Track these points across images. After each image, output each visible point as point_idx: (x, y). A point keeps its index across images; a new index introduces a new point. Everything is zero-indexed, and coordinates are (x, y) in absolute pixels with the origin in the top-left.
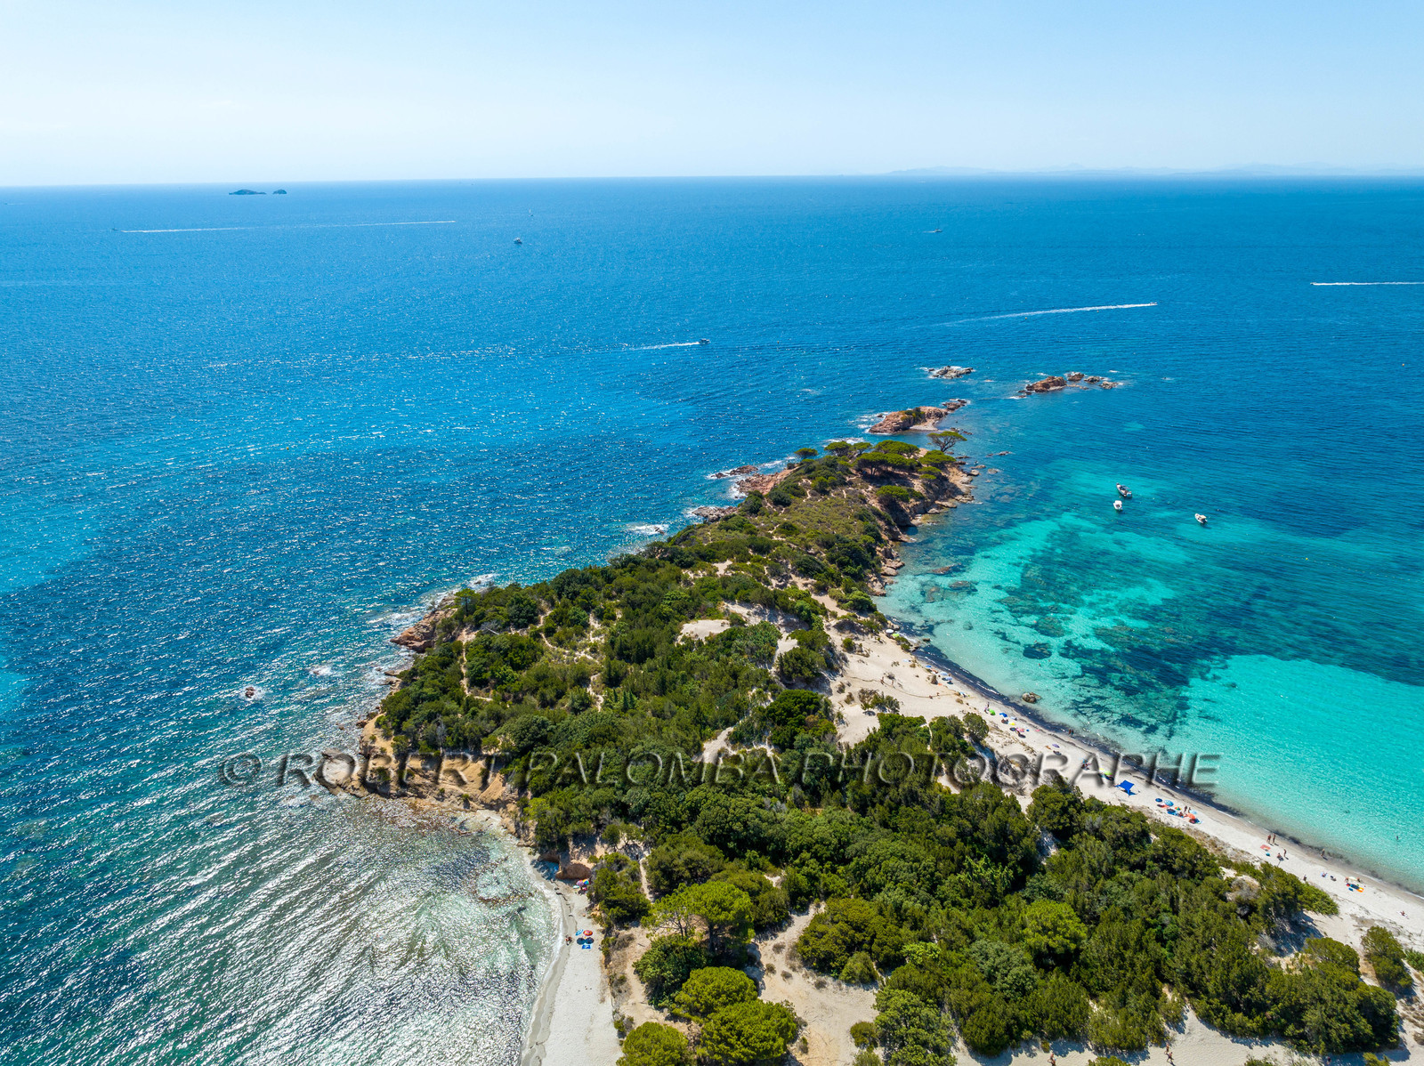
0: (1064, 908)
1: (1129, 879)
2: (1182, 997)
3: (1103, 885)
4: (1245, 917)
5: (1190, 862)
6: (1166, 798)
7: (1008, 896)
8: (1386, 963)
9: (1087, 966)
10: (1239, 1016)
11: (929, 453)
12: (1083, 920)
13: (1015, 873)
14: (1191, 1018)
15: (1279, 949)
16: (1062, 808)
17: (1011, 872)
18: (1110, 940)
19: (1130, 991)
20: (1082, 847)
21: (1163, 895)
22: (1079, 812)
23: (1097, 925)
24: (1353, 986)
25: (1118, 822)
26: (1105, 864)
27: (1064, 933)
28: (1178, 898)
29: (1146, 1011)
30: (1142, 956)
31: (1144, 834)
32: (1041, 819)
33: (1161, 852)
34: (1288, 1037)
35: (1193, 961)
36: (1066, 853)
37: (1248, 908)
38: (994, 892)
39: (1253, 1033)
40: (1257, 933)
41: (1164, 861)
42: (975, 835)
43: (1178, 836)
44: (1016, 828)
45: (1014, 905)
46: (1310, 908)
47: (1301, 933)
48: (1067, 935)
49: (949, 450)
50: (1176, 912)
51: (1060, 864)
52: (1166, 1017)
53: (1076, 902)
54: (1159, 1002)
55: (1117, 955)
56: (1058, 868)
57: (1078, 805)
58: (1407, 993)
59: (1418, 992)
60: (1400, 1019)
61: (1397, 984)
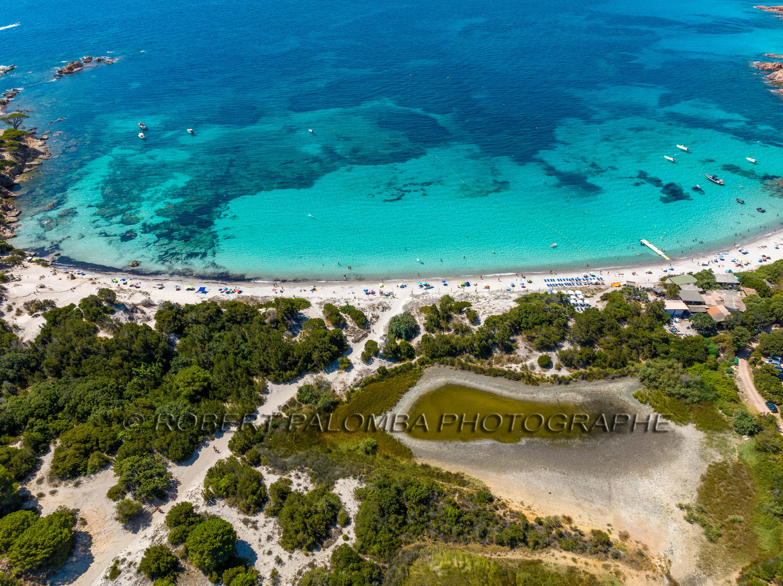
0: (194, 368)
1: (220, 337)
2: (263, 378)
3: (209, 346)
4: (276, 328)
5: (244, 314)
6: (223, 287)
7: (164, 377)
8: (334, 318)
9: (216, 389)
10: (288, 372)
11: (6, 132)
12: (205, 368)
13: (163, 363)
14: (269, 384)
15: (294, 334)
16: (173, 318)
17: (160, 364)
18: (222, 371)
19: (240, 389)
20: (191, 332)
21: (238, 336)
22: (183, 315)
23: (213, 367)
24: (326, 334)
25: (204, 311)
26: (206, 335)
27: (199, 380)
28: (245, 334)
29: (250, 394)
30: (239, 370)
31: (219, 311)
32: (164, 328)
33: (230, 316)
34: (310, 369)
35: (261, 359)
36: (185, 339)
37: (276, 322)
38: (155, 379)
39: (296, 376)
40: (283, 332)
41: (232, 320)
42: (132, 355)
43: (234, 305)
44: (152, 340)
45: (169, 379)
46: (300, 308)
47: (300, 321)
48: (201, 380)
49: (20, 127)
50: (246, 341)
51: (184, 346)
52: (259, 391)
53: (199, 362)
54: (254, 386)
55: (228, 376)
56: (184, 349)
57: (181, 312)
58: (345, 325)
59: (348, 323)
60: (346, 337)
61: (340, 324)
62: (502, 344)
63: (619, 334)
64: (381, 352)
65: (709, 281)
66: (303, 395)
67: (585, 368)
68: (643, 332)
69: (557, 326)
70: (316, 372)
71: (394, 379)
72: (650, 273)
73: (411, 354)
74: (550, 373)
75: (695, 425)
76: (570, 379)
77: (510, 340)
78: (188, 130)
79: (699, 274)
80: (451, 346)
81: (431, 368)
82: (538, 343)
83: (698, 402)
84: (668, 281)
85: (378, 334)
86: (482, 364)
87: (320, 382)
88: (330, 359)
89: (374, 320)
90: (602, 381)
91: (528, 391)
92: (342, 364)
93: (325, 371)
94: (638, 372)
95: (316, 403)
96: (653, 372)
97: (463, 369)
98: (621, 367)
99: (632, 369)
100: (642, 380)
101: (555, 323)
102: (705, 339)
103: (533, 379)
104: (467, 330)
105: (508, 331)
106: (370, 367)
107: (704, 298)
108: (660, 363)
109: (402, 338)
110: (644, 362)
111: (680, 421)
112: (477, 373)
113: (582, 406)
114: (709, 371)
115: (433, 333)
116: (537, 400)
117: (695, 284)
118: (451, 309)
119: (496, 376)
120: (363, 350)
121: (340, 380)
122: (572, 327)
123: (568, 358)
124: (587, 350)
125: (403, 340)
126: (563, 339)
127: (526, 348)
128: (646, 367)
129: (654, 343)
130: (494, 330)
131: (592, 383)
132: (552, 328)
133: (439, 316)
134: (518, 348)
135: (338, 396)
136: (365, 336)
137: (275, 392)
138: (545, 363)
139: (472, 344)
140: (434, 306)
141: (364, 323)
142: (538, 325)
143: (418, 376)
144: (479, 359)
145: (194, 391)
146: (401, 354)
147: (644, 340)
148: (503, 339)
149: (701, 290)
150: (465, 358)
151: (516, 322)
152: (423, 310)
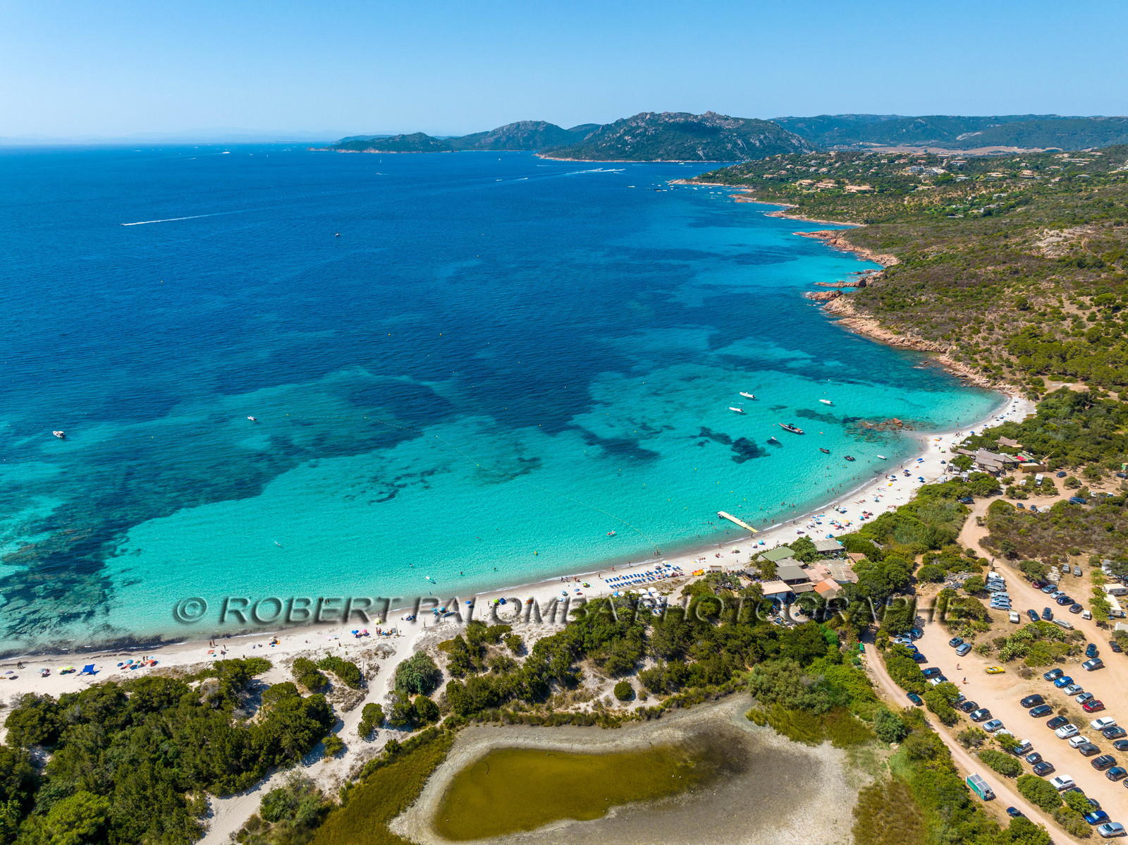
1: (124, 738)
2: (201, 792)
3: (105, 755)
4: (219, 707)
5: (165, 694)
6: (125, 660)
7: (23, 823)
8: (311, 678)
9: (120, 826)
10: (244, 775)
12: (100, 794)
13: (21, 800)
14: (214, 801)
15: (248, 713)
16: (40, 720)
17: (16, 803)
18: (130, 793)
19: (163, 817)
20: (73, 739)
21: (155, 731)
22: (57, 713)
23: (114, 789)
24: (300, 705)
25: (95, 700)
26: (99, 739)
27: (89, 815)
28: (167, 726)
29: (181, 822)
30: (160, 786)
31: (121, 697)
32: (24, 740)
33: (139, 702)
34: (279, 764)
35: (198, 761)
36: (61, 752)
37: (218, 699)
38: (7, 830)
39: (257, 779)
40: (231, 712)
41: (145, 706)
43: (147, 681)
45: (32, 826)
46: (256, 673)
47: (257, 691)
48: (93, 814)
50: (170, 737)
51: (60, 764)
52: (197, 815)
53: (88, 785)
54: (187, 808)
55: (140, 800)
56: (59, 769)
57: (53, 708)
58: (328, 687)
59: (333, 683)
60: (331, 706)
61: (320, 686)
62: (562, 676)
63: (713, 636)
64: (388, 718)
65: (809, 550)
66: (270, 806)
67: (678, 691)
68: (742, 628)
69: (631, 638)
70: (289, 766)
71: (412, 757)
72: (737, 552)
73: (433, 713)
74: (633, 707)
75: (831, 742)
76: (662, 710)
77: (572, 669)
78: (55, 433)
79: (795, 544)
80: (491, 692)
81: (466, 729)
82: (610, 666)
83: (829, 709)
84: (760, 559)
85: (380, 692)
86: (538, 711)
87: (296, 780)
88: (309, 743)
89: (372, 672)
90: (703, 705)
91: (607, 738)
92: (329, 746)
93: (304, 763)
94: (747, 684)
95: (293, 816)
96: (765, 680)
97: (512, 723)
98: (724, 681)
99: (739, 681)
100: (754, 695)
101: (628, 634)
102: (820, 625)
103: (613, 720)
104: (510, 665)
105: (567, 656)
106: (373, 744)
107: (808, 573)
108: (772, 666)
109: (417, 693)
110: (752, 669)
111: (812, 741)
112: (532, 725)
113: (683, 746)
114: (833, 666)
115: (462, 678)
116: (623, 749)
117: (794, 557)
118: (483, 639)
119: (561, 724)
120: (360, 720)
121: (329, 773)
122: (652, 637)
123: (654, 681)
124: (677, 665)
125: (419, 695)
126: (642, 655)
127: (595, 676)
128: (755, 675)
129: (759, 642)
130: (547, 658)
131: (692, 710)
132: (625, 642)
133: (467, 651)
134: (584, 679)
135: (327, 799)
136: (361, 698)
137: (223, 811)
138: (624, 693)
139: (520, 684)
140: (459, 637)
141: (356, 679)
142: (606, 641)
143: (447, 746)
144: (532, 705)
145: (80, 836)
146: (419, 717)
147: (745, 638)
148: (562, 668)
149: (802, 563)
150: (512, 706)
151: (576, 641)
152: (443, 646)
